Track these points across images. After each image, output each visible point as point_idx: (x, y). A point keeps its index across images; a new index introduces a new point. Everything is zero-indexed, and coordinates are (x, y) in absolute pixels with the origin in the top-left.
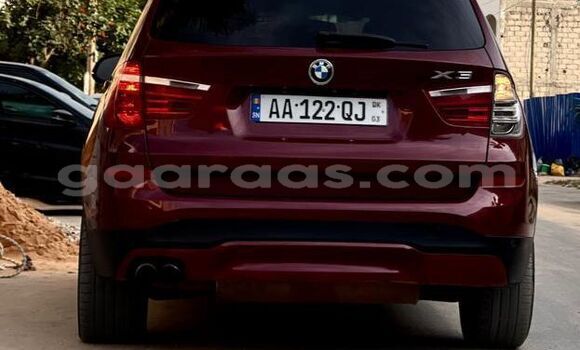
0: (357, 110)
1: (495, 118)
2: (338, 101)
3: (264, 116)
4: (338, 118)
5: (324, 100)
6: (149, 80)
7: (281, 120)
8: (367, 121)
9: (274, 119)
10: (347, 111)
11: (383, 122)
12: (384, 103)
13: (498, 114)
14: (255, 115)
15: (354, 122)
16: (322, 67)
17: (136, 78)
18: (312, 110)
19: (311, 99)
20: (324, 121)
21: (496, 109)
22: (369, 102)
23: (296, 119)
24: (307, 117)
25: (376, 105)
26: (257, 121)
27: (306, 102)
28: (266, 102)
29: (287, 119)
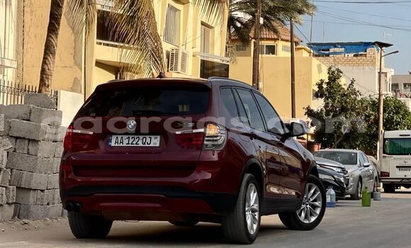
0: (148, 140)
1: (205, 142)
2: (141, 137)
3: (113, 144)
4: (140, 144)
7: (119, 145)
8: (152, 145)
9: (116, 145)
10: (144, 141)
11: (158, 144)
12: (159, 137)
13: (207, 140)
14: (110, 143)
15: (146, 145)
18: (131, 141)
19: (131, 137)
20: (135, 145)
21: (206, 139)
22: (153, 137)
23: (125, 145)
24: (129, 144)
25: (156, 138)
26: (110, 146)
27: (129, 138)
28: (114, 139)
29: (121, 145)
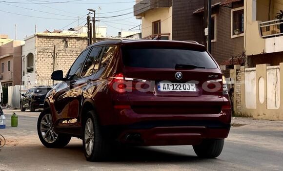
0: (187, 87)
1: (223, 89)
2: (182, 84)
3: (161, 89)
4: (182, 89)
5: (178, 84)
6: (126, 79)
7: (166, 90)
8: (190, 90)
9: (164, 90)
10: (185, 87)
11: (195, 90)
12: (194, 85)
14: (159, 89)
15: (187, 90)
16: (179, 74)
17: (122, 78)
18: (175, 87)
19: (174, 84)
20: (178, 90)
21: (223, 86)
22: (190, 84)
23: (171, 90)
24: (174, 89)
25: (192, 85)
26: (160, 91)
27: (173, 85)
29: (168, 90)
